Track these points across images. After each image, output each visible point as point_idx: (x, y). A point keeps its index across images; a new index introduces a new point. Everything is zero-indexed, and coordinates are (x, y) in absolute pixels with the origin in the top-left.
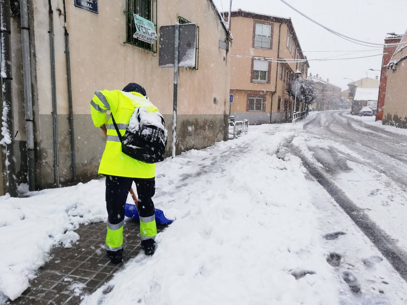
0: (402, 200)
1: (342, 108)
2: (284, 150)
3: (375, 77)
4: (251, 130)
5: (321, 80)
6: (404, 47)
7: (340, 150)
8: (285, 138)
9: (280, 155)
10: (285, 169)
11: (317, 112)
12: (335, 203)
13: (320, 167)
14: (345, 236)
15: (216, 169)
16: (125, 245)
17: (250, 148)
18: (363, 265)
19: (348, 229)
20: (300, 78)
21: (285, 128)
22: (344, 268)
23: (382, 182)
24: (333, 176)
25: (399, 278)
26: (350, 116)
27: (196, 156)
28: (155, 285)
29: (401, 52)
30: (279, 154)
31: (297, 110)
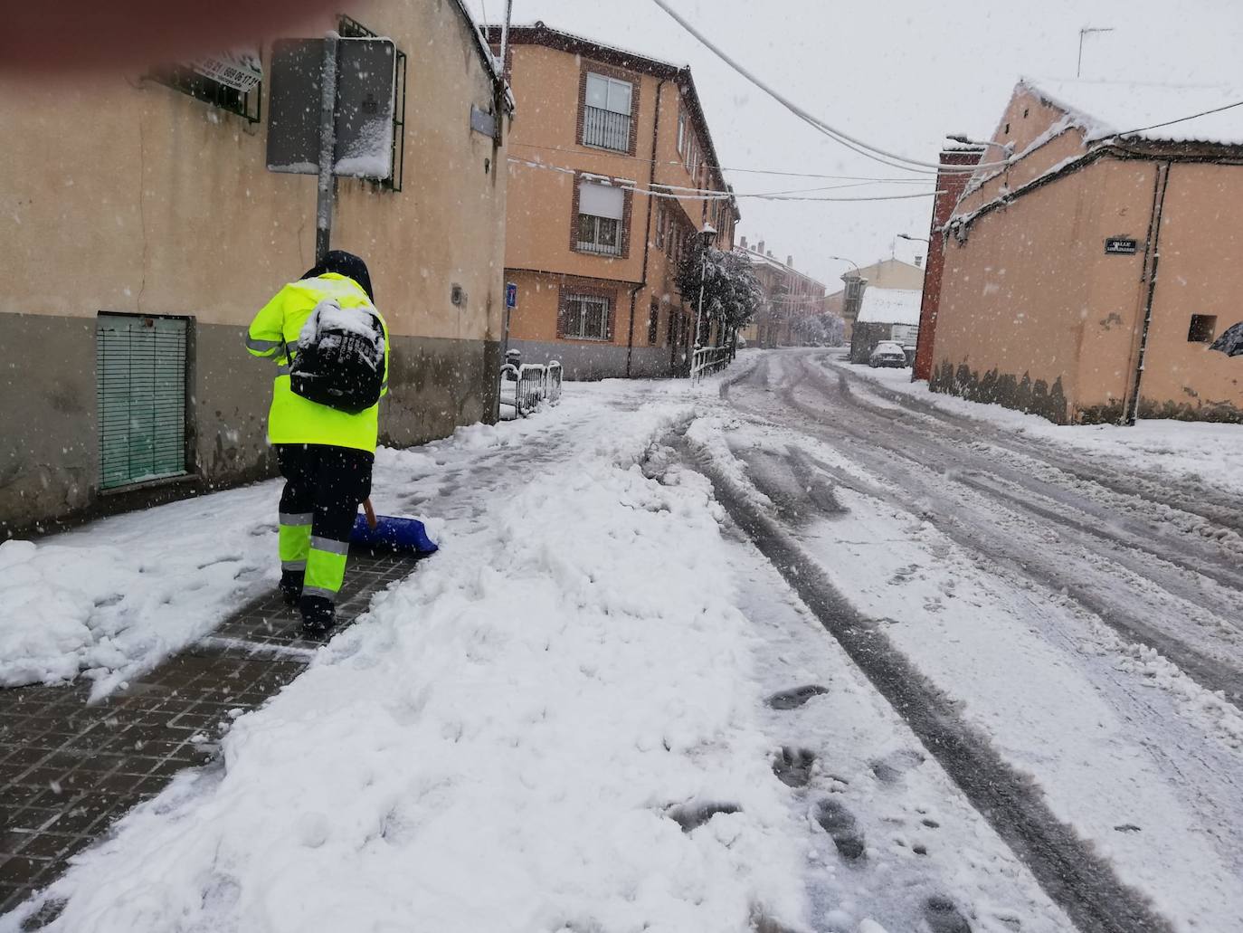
0: (975, 594)
1: (826, 344)
2: (663, 456)
3: (914, 260)
4: (569, 396)
5: (771, 261)
6: (988, 178)
7: (817, 457)
8: (668, 420)
9: (651, 469)
10: (665, 508)
11: (759, 351)
12: (801, 604)
13: (762, 505)
14: (824, 698)
15: (456, 508)
16: (121, 758)
17: (564, 447)
18: (873, 778)
19: (832, 677)
20: (714, 250)
21: (669, 392)
22: (821, 790)
23: (927, 547)
24: (797, 530)
25: (966, 809)
26: (846, 365)
27: (389, 469)
28: (220, 885)
29: (980, 191)
30: (649, 465)
31: (704, 342)
